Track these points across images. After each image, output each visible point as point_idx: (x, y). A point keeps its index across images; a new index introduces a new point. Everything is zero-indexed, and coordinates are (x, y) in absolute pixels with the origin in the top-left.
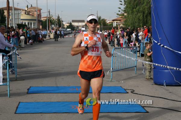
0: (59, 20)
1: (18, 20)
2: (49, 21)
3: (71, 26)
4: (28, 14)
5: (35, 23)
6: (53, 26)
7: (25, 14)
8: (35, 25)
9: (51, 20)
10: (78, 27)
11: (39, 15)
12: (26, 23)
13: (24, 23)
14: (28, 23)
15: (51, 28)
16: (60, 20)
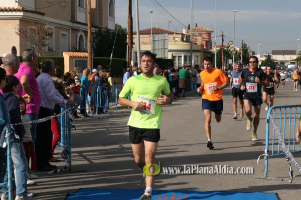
0: (245, 50)
1: (163, 50)
2: (223, 53)
3: (269, 62)
4: (188, 41)
5: (198, 56)
6: (230, 61)
7: (182, 40)
8: (198, 61)
9: (229, 50)
10: (282, 63)
11: (209, 43)
12: (181, 56)
13: (179, 56)
14: (185, 57)
15: (226, 66)
16: (247, 50)
